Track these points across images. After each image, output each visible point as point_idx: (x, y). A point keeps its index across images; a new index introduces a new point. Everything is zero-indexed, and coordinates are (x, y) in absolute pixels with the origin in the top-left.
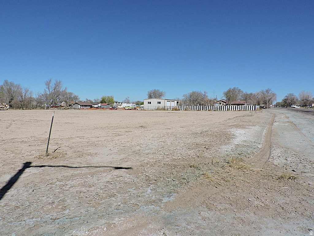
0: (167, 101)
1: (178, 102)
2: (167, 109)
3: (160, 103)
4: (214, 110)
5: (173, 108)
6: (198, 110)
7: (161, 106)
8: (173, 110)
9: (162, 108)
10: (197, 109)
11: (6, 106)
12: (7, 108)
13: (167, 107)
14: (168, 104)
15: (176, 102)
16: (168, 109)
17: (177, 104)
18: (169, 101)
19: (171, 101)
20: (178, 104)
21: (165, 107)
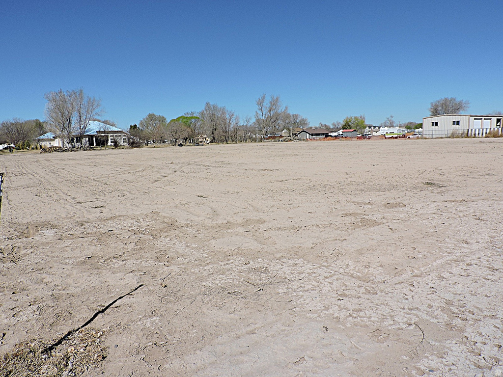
0: (475, 119)
1: (498, 121)
2: (475, 135)
3: (458, 123)
5: (488, 131)
7: (460, 129)
8: (489, 135)
9: (463, 134)
12: (208, 142)
13: (473, 130)
14: (476, 125)
15: (494, 119)
16: (477, 136)
17: (497, 123)
18: (477, 117)
19: (483, 118)
20: (499, 124)
21: (470, 130)
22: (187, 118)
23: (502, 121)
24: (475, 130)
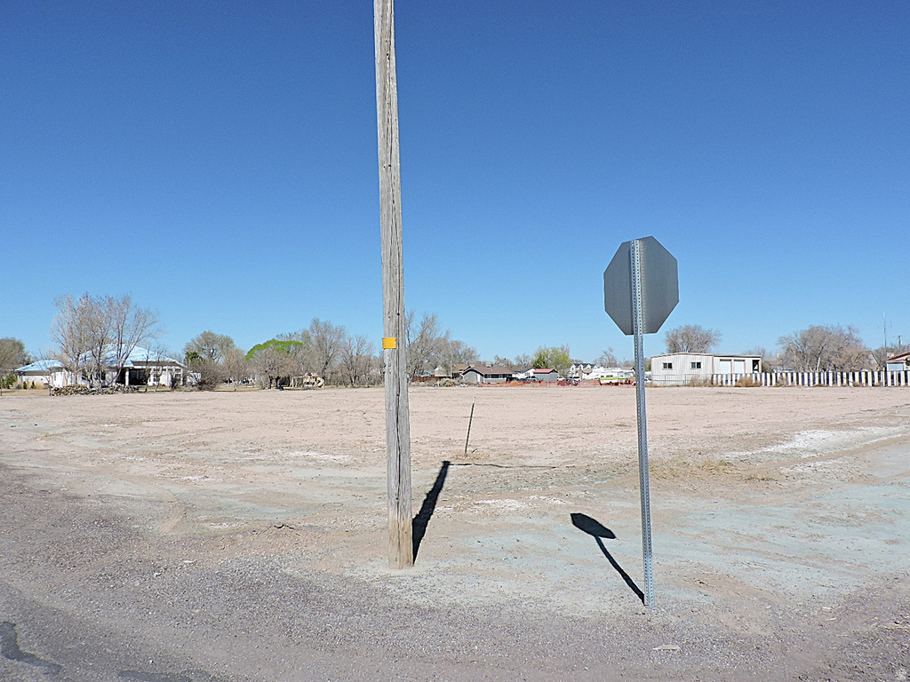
0: (721, 360)
1: (755, 363)
2: (722, 382)
3: (699, 365)
4: (873, 385)
5: (738, 379)
6: (820, 385)
7: (703, 373)
8: (740, 384)
9: (705, 381)
10: (817, 383)
11: (319, 379)
12: (319, 384)
13: (719, 376)
14: (724, 368)
15: (749, 362)
16: (724, 384)
17: (754, 367)
18: (726, 358)
19: (733, 359)
20: (756, 368)
21: (715, 376)
22: (281, 342)
23: (760, 363)
24: (722, 377)
